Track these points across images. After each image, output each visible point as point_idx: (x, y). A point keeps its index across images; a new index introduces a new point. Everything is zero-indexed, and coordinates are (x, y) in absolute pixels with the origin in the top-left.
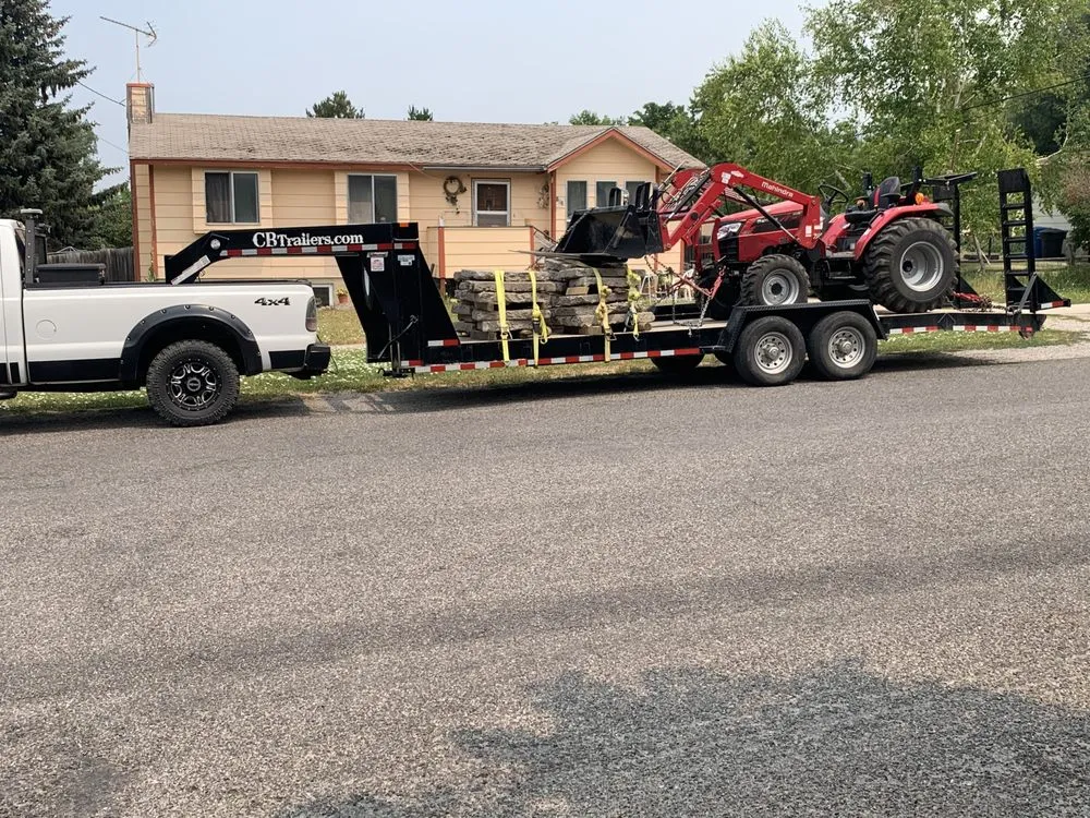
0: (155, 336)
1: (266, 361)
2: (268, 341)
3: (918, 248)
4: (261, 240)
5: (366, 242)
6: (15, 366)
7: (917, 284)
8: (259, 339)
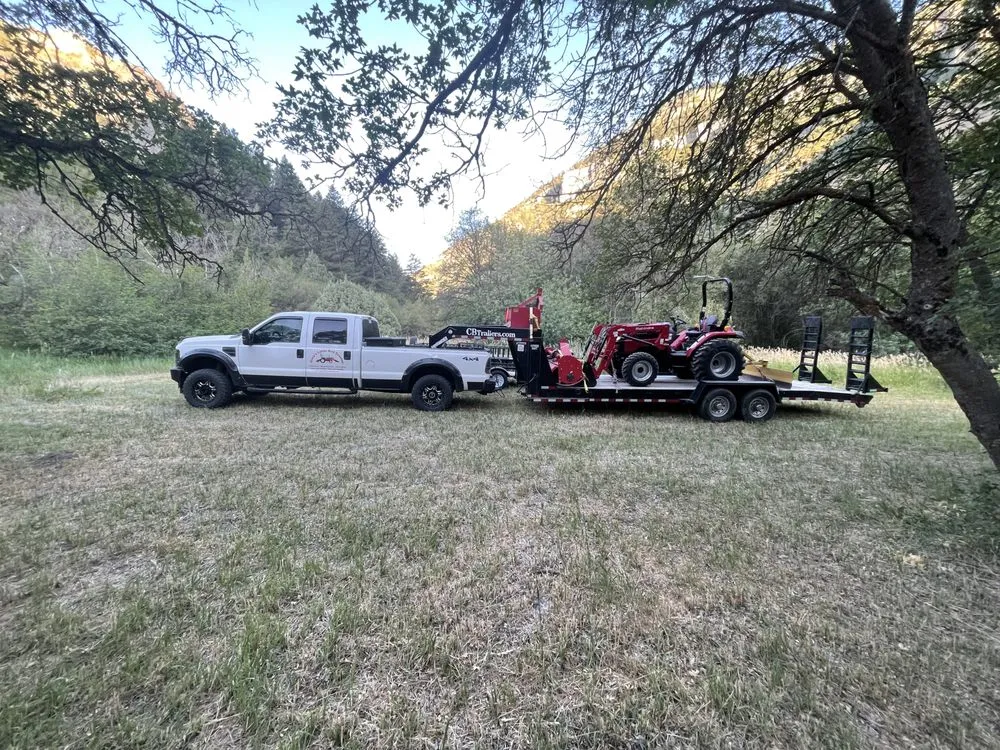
0: (417, 372)
1: (466, 386)
2: (467, 377)
3: (722, 355)
4: (470, 332)
5: (517, 337)
6: (356, 380)
7: (720, 373)
8: (463, 375)
